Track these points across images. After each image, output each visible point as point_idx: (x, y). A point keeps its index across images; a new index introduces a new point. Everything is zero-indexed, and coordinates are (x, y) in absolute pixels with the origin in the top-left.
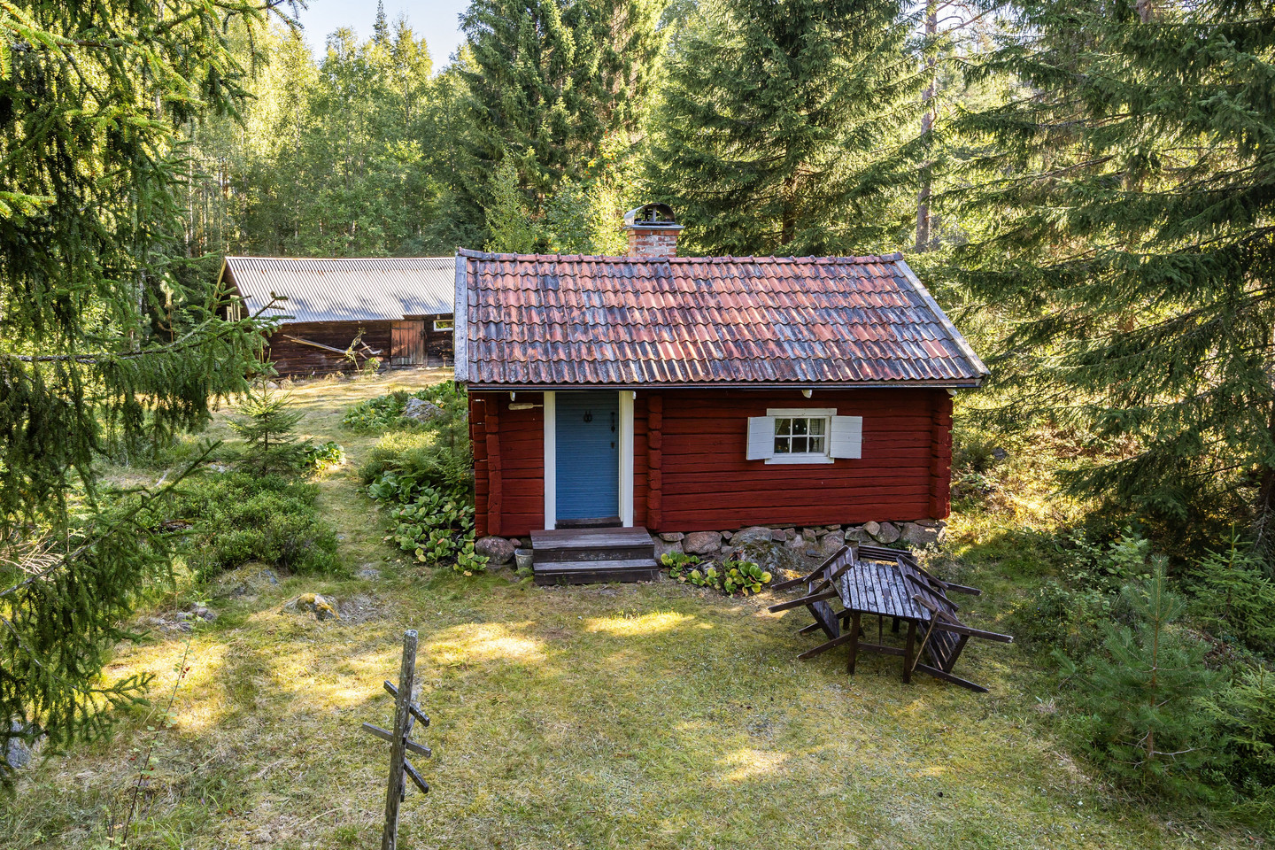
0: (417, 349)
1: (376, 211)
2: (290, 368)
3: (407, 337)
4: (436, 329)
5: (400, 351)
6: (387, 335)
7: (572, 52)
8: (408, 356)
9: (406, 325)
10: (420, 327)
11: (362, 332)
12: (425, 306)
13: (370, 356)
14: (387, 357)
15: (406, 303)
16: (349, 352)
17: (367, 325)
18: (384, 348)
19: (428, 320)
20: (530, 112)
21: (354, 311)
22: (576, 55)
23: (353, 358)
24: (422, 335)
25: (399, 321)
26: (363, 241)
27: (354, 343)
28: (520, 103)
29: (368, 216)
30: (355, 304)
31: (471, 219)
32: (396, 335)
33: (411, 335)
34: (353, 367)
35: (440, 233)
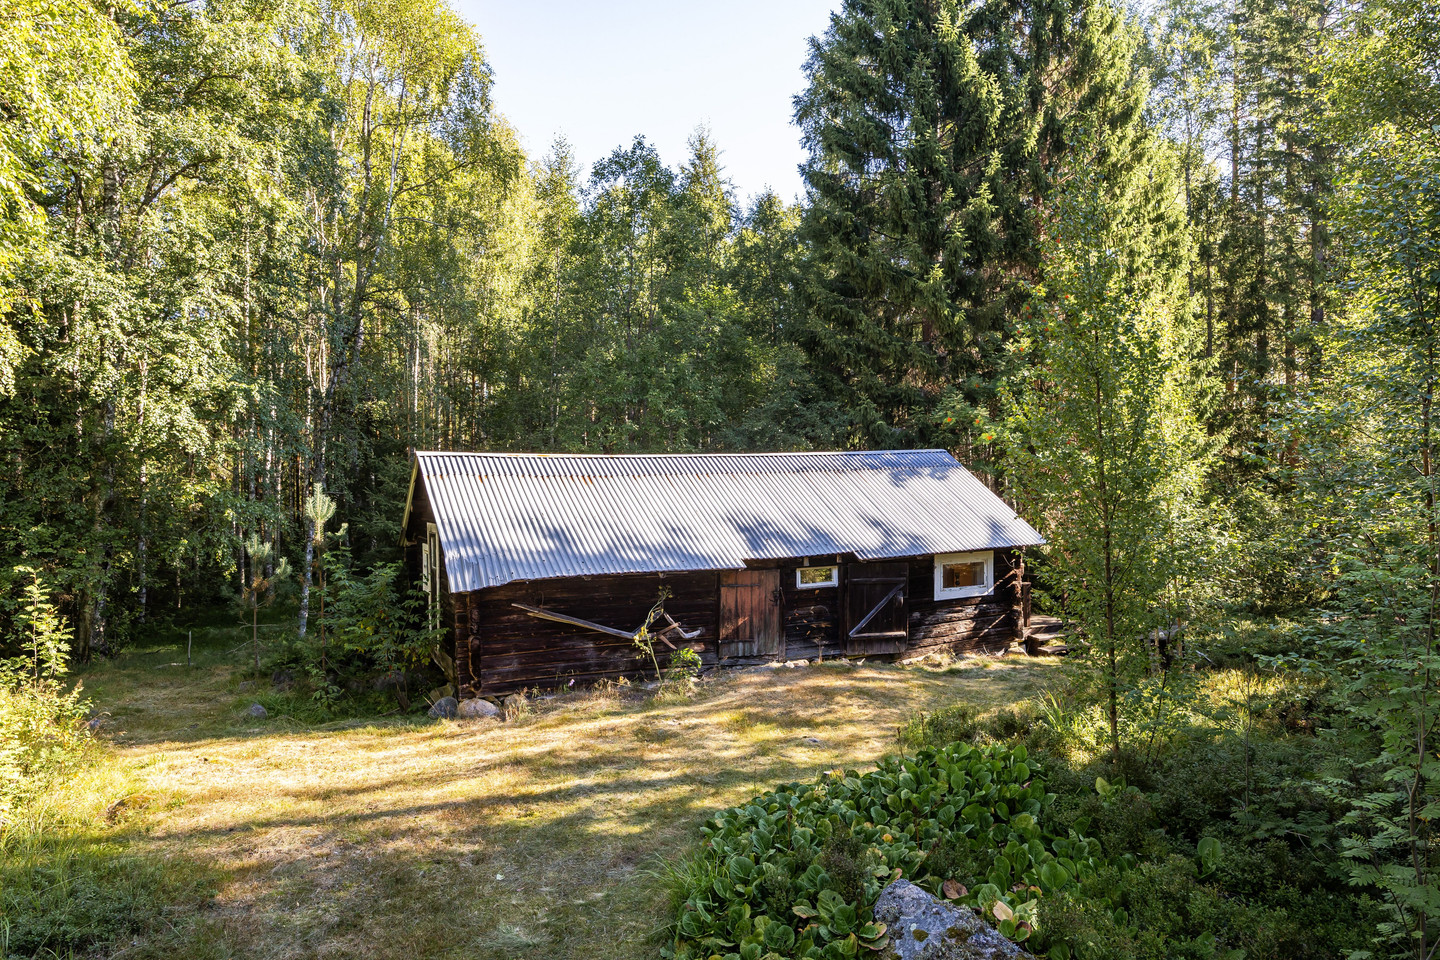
0: (766, 625)
1: (675, 382)
2: (523, 672)
3: (749, 602)
4: (800, 585)
5: (737, 631)
6: (710, 600)
7: (998, 112)
8: (751, 640)
9: (747, 579)
10: (772, 581)
11: (665, 594)
12: (785, 539)
13: (679, 641)
14: (712, 643)
15: (753, 533)
16: (640, 636)
17: (675, 579)
18: (705, 624)
19: (786, 568)
20: (927, 215)
21: (656, 552)
22: (1003, 119)
23: (649, 650)
24: (777, 597)
25: (736, 570)
26: (654, 432)
27: (651, 618)
28: (913, 198)
29: (663, 390)
30: (656, 537)
31: (830, 394)
32: (728, 598)
33: (756, 598)
34: (647, 664)
35: (778, 417)
